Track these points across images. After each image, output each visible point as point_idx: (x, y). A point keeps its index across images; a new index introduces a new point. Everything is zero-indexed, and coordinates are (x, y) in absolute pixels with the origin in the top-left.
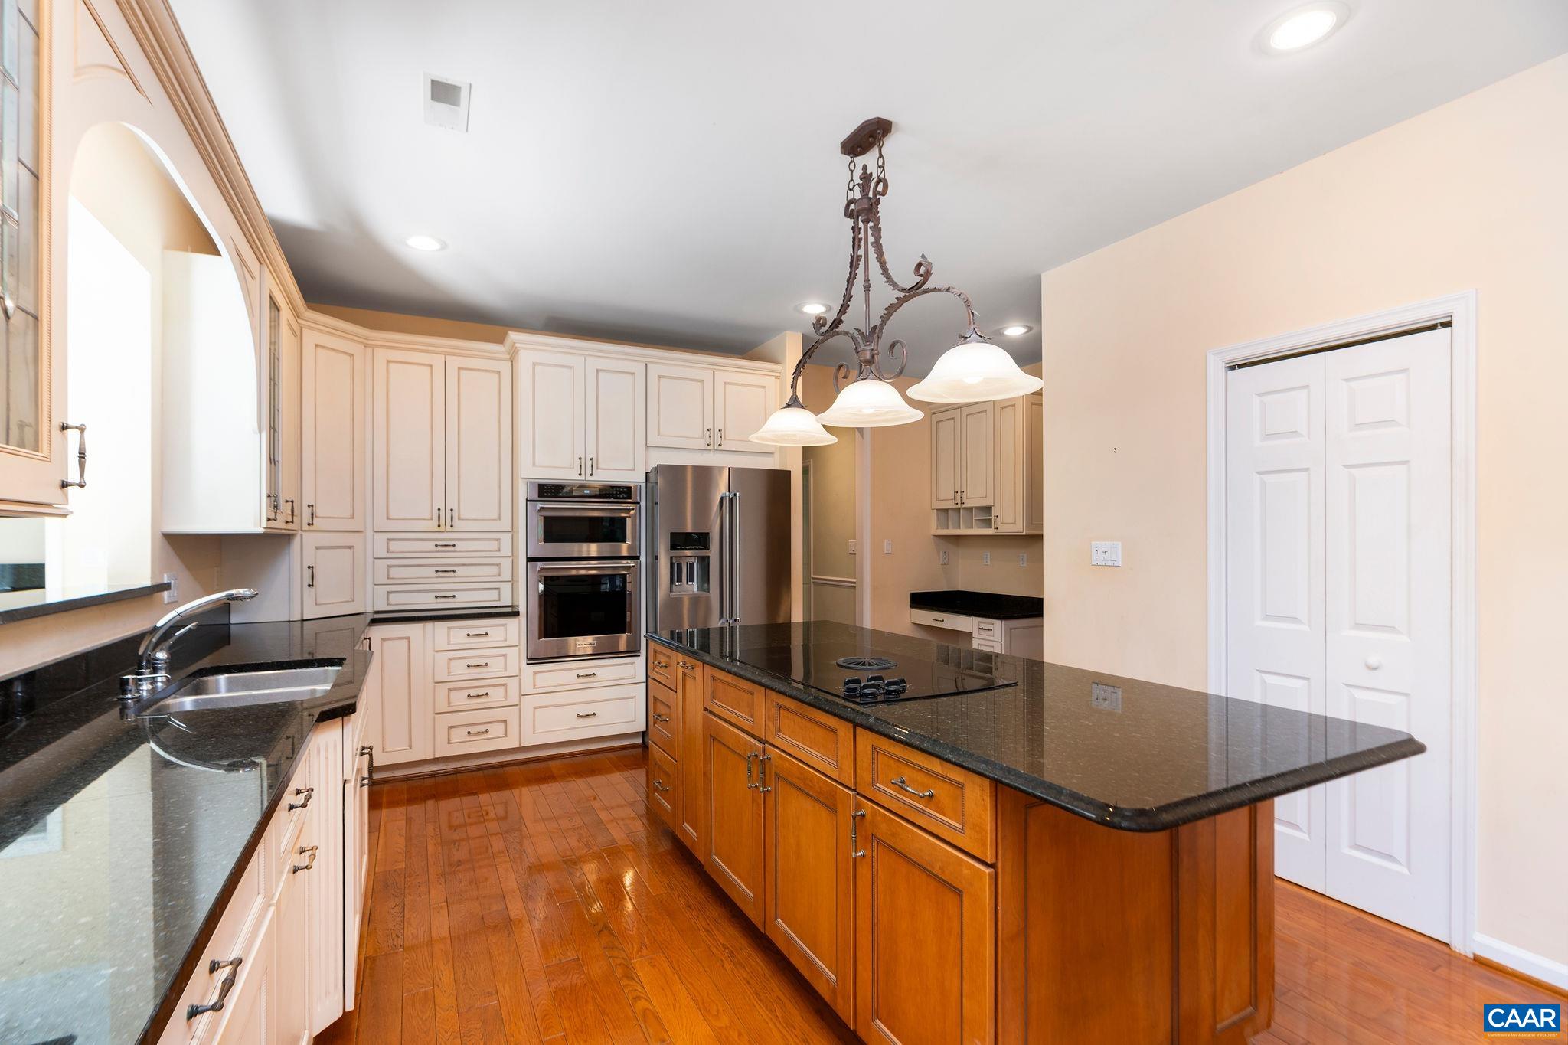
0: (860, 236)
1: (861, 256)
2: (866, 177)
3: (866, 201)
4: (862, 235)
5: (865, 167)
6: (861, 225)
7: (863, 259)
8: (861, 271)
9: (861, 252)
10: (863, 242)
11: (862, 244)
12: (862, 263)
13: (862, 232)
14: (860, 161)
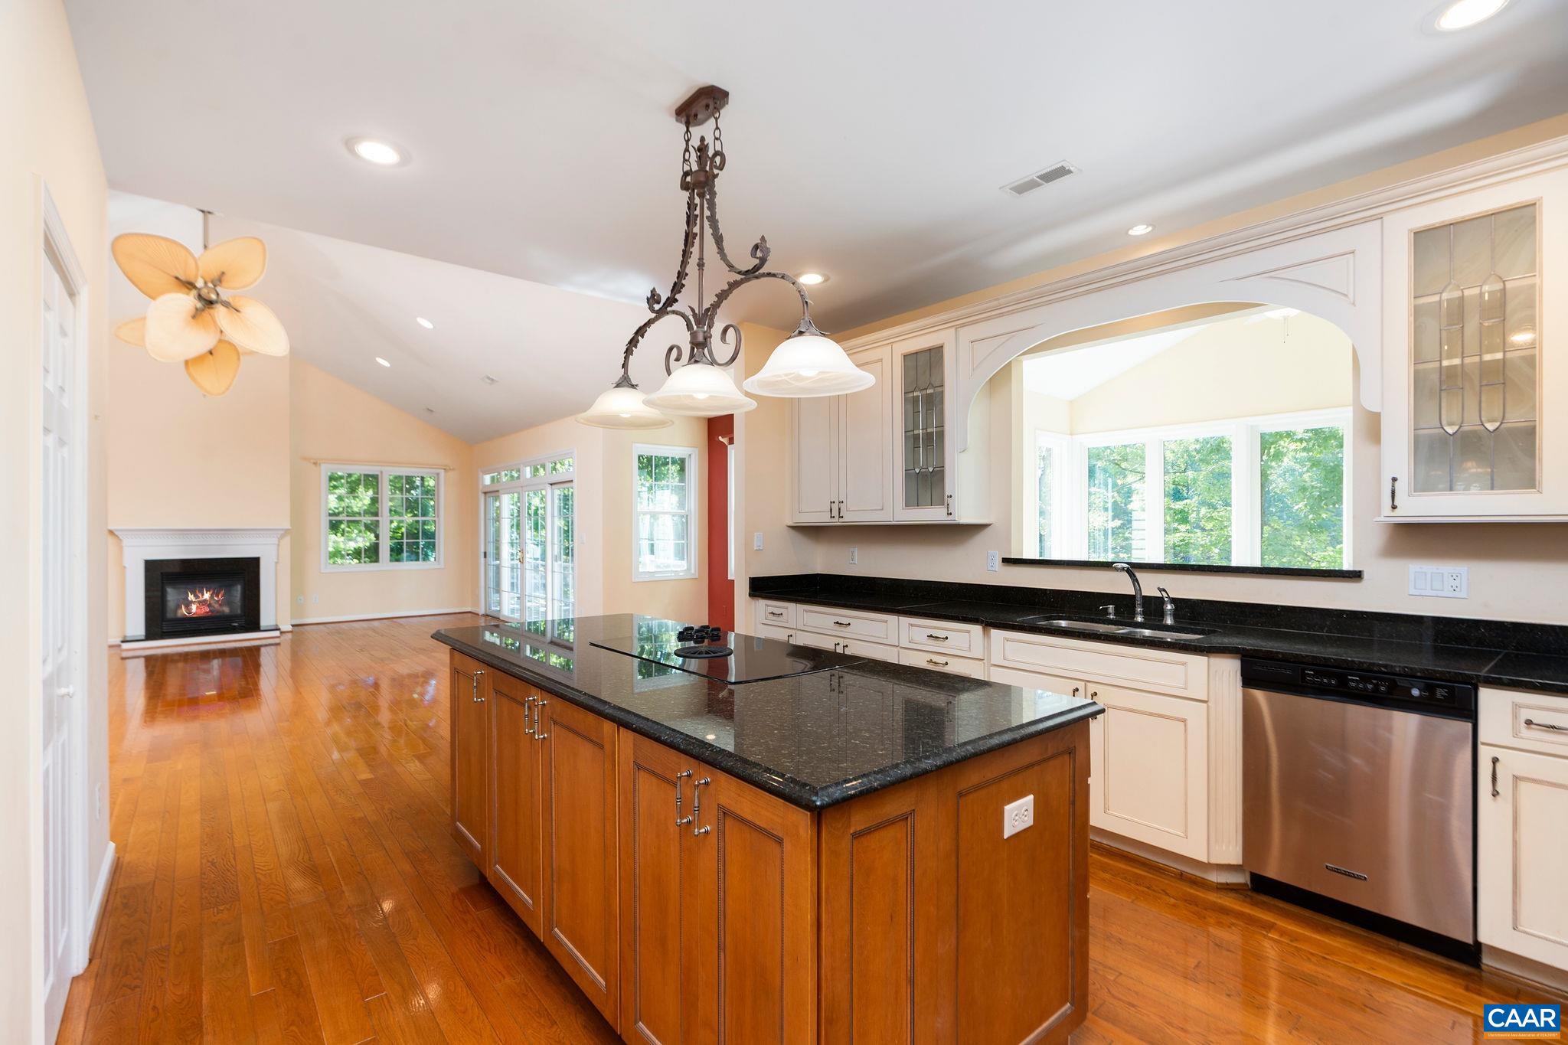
0: (696, 213)
1: (697, 234)
2: (702, 149)
3: (703, 174)
4: (697, 212)
5: (702, 139)
6: (697, 200)
7: (698, 238)
8: (695, 250)
9: (696, 230)
10: (698, 219)
11: (698, 221)
12: (697, 241)
13: (698, 208)
14: (696, 132)
